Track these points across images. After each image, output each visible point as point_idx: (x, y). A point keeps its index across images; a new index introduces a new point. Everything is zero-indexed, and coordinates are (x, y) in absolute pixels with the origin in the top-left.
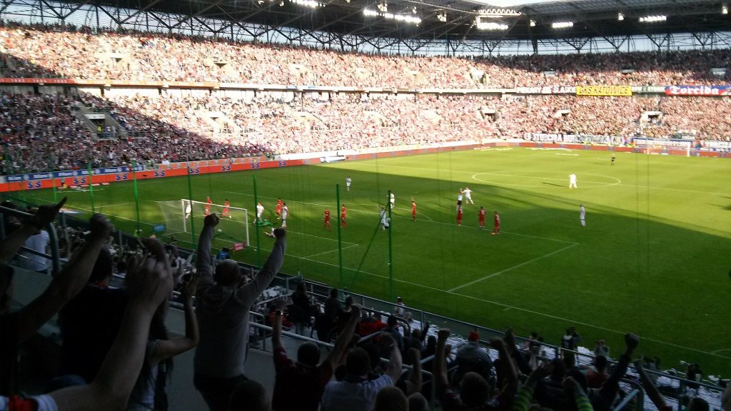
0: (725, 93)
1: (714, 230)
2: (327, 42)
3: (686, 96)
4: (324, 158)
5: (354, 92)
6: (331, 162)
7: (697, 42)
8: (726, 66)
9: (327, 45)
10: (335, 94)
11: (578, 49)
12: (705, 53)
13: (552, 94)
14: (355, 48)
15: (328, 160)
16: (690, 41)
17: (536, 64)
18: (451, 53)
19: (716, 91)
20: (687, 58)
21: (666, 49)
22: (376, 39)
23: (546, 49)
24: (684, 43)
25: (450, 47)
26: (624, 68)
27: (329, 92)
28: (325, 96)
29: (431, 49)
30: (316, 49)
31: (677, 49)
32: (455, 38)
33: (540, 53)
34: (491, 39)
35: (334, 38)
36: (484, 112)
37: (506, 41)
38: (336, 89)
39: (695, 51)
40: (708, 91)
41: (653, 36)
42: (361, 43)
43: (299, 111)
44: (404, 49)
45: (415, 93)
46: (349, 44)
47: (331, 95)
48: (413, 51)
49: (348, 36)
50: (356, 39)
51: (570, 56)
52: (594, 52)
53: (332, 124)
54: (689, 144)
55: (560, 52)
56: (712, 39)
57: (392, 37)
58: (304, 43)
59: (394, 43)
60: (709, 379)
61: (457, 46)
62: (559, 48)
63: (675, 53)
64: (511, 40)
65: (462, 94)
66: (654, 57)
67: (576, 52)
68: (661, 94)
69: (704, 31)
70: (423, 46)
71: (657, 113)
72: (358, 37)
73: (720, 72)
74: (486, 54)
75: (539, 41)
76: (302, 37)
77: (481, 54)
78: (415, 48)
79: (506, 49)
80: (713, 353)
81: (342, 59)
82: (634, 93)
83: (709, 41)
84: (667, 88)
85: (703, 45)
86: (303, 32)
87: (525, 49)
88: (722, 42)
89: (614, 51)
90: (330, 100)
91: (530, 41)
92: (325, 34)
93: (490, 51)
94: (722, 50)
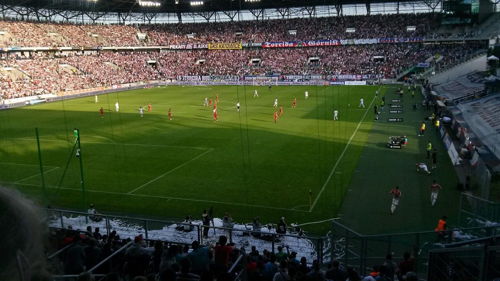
0: (297, 46)
1: (292, 132)
2: (25, 15)
3: (275, 48)
4: (29, 101)
5: (50, 51)
6: (35, 104)
7: (280, 14)
8: (297, 29)
9: (25, 17)
10: (34, 52)
11: (208, 19)
12: (285, 21)
13: (193, 49)
14: (48, 18)
15: (32, 102)
16: (275, 14)
17: (181, 29)
18: (122, 22)
19: (291, 45)
20: (274, 24)
21: (261, 18)
22: (65, 12)
23: (187, 19)
24: (272, 15)
25: (121, 17)
26: (237, 32)
27: (30, 51)
28: (27, 54)
29: (107, 19)
30: (17, 20)
31: (267, 18)
32: (124, 11)
33: (183, 22)
34: (149, 13)
35: (31, 12)
36: (149, 62)
37: (160, 14)
38: (35, 49)
39: (278, 19)
40: (287, 44)
41: (253, 11)
42: (53, 15)
43: (6, 67)
44: (86, 19)
45: (98, 50)
46: (44, 16)
47: (31, 53)
48: (94, 20)
49: (42, 10)
50: (49, 12)
51: (202, 24)
52: (217, 21)
53: (33, 76)
54: (277, 78)
55: (196, 22)
56: (288, 12)
57: (77, 10)
58: (6, 15)
59: (78, 15)
60: (291, 226)
61: (126, 17)
62: (195, 18)
63: (267, 21)
64: (163, 13)
65: (132, 50)
66: (255, 24)
67: (206, 21)
68: (260, 48)
69: (283, 7)
70: (101, 17)
71: (258, 59)
72: (50, 11)
73: (293, 33)
74: (147, 22)
75: (182, 14)
76: (5, 11)
77: (143, 22)
78: (95, 18)
79: (160, 19)
80: (293, 209)
81: (39, 27)
82: (243, 47)
83: (287, 13)
84: (263, 44)
85: (283, 16)
86: (5, 7)
87: (173, 19)
88: (294, 14)
89: (230, 20)
90: (31, 57)
91: (176, 14)
92: (23, 9)
93: (150, 20)
94: (294, 19)
